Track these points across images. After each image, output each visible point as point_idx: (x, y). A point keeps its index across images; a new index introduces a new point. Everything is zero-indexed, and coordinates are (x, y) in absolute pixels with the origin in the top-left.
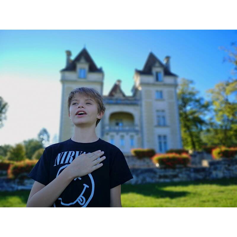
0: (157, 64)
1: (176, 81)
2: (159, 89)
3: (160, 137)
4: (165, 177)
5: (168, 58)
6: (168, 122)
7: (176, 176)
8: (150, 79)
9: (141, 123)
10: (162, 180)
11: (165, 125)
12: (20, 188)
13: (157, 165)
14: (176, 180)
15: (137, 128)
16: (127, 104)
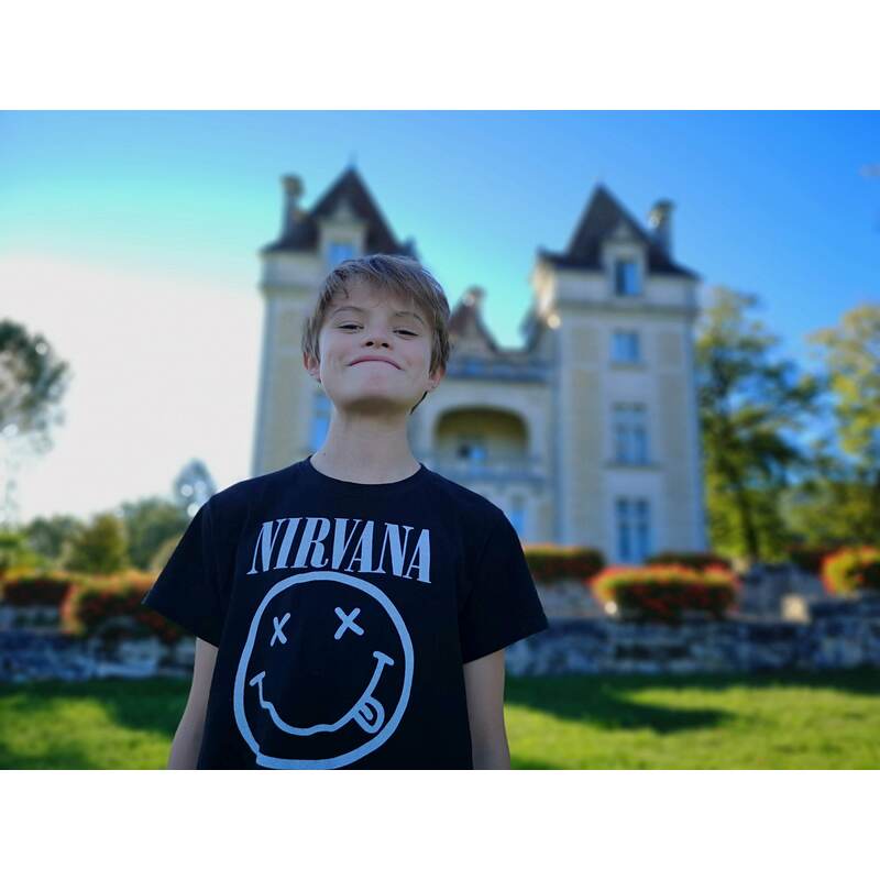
0: (622, 232)
1: (691, 296)
2: (627, 323)
3: (622, 505)
4: (641, 653)
5: (664, 208)
6: (656, 450)
7: (679, 652)
8: (594, 287)
9: (554, 452)
10: (627, 665)
11: (643, 463)
12: (105, 669)
13: (611, 608)
14: (680, 666)
15: (540, 470)
16: (503, 379)
